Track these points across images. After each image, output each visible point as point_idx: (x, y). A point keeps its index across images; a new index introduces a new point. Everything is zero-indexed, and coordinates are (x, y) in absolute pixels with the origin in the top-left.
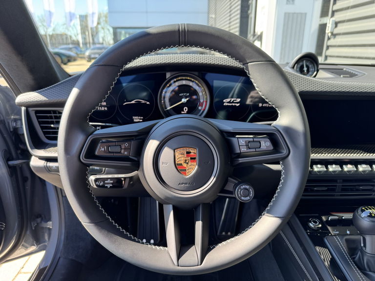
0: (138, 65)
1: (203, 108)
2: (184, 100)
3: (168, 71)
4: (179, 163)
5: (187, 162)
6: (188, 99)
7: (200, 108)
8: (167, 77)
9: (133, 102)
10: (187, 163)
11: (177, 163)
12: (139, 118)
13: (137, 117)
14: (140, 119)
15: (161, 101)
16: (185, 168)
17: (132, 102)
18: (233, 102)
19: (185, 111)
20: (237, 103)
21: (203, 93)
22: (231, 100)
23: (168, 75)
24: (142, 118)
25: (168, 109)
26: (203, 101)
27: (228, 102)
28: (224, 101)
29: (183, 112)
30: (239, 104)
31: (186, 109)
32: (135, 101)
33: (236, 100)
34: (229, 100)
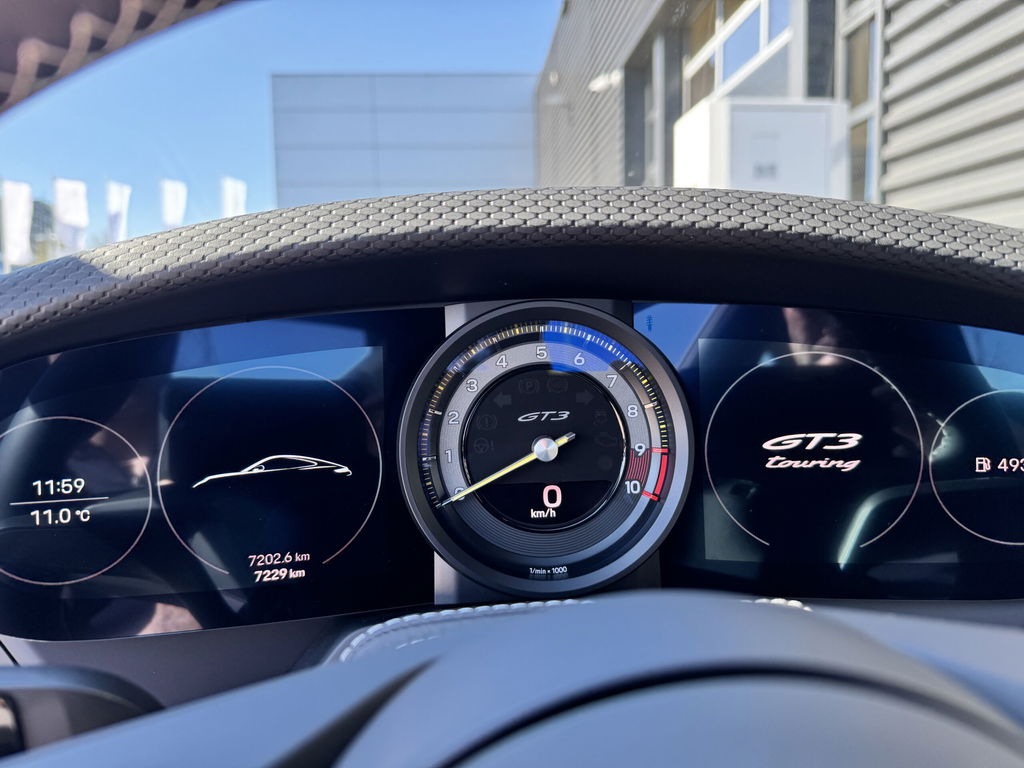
0: (275, 246)
1: (650, 486)
2: (545, 449)
3: (455, 299)
7: (630, 487)
9: (254, 469)
12: (288, 558)
13: (272, 558)
14: (295, 566)
17: (245, 472)
18: (818, 453)
19: (552, 508)
20: (847, 455)
21: (649, 405)
22: (807, 441)
23: (455, 318)
24: (306, 557)
25: (454, 499)
26: (649, 450)
27: (791, 454)
28: (768, 445)
29: (541, 514)
30: (852, 465)
31: (552, 497)
32: (267, 465)
33: (835, 441)
34: (797, 443)
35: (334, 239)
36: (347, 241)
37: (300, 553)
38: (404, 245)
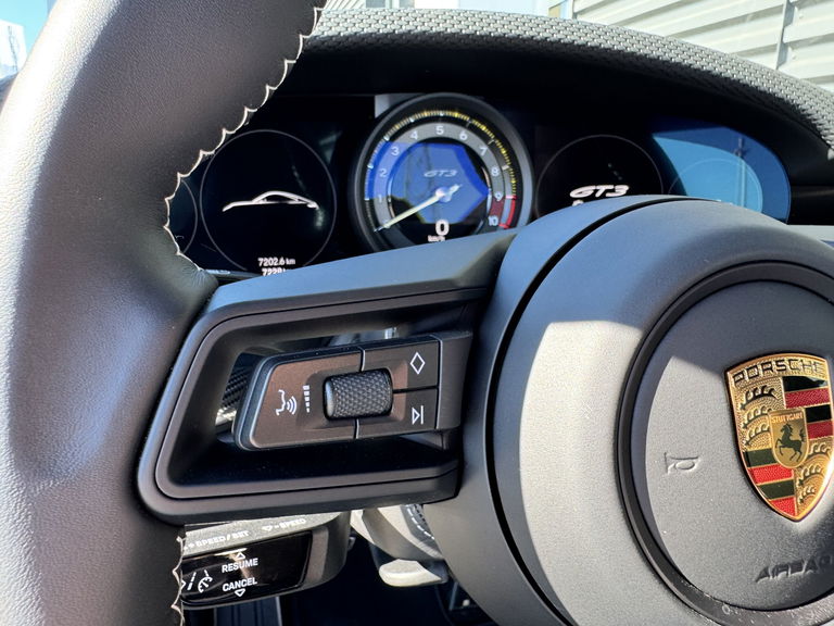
1: (504, 220)
2: (442, 194)
3: (381, 92)
4: (753, 448)
5: (795, 436)
6: (455, 188)
7: (492, 221)
8: (378, 111)
9: (259, 200)
10: (797, 446)
11: (743, 448)
12: (282, 262)
13: (274, 261)
14: (284, 266)
15: (362, 195)
16: (788, 472)
17: (255, 202)
19: (441, 235)
21: (505, 168)
22: (596, 191)
23: (381, 105)
25: (384, 226)
26: (505, 198)
28: (573, 194)
29: (435, 239)
31: (442, 227)
32: (268, 198)
33: (613, 191)
34: (591, 192)
35: (342, 34)
36: (350, 36)
37: (290, 258)
38: (386, 41)
